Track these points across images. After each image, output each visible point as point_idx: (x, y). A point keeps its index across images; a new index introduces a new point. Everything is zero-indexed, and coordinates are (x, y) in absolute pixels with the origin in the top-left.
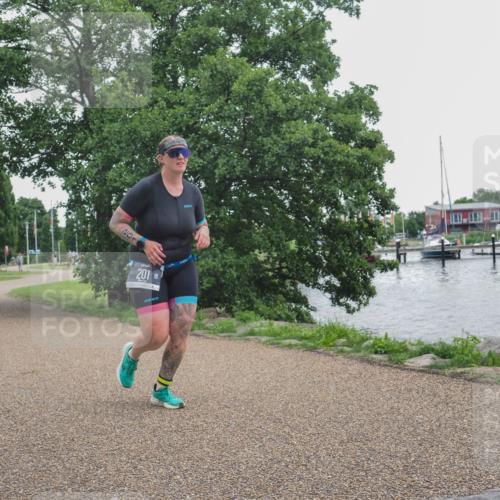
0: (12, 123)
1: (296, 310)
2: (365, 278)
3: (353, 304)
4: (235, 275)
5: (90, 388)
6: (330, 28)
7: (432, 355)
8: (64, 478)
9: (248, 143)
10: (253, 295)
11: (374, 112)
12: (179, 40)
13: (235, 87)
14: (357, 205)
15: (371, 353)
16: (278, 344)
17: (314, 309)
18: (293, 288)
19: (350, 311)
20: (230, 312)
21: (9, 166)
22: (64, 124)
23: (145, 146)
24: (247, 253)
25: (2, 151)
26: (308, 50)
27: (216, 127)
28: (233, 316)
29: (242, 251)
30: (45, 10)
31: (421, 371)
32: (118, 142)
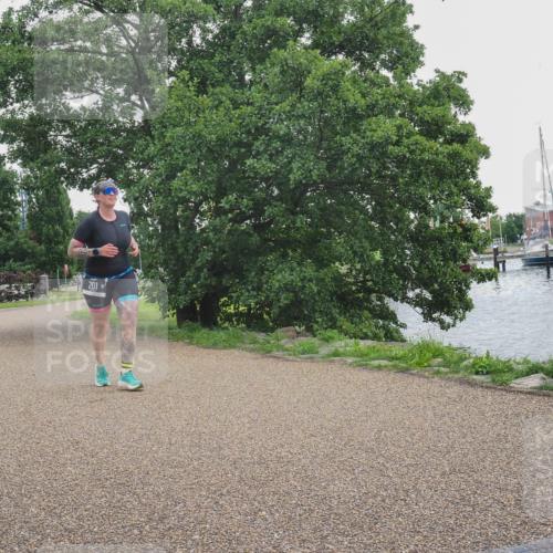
0: (68, 132)
1: (383, 327)
2: (460, 290)
3: (448, 319)
4: (315, 289)
5: (163, 416)
6: (411, 12)
7: (542, 375)
8: (140, 515)
9: (325, 144)
10: (335, 312)
11: (464, 102)
12: (244, 33)
13: (308, 82)
14: (448, 208)
15: (471, 373)
16: (366, 365)
17: (404, 326)
18: (379, 303)
19: (444, 326)
20: (310, 330)
21: (66, 178)
22: (124, 131)
23: (210, 150)
24: (327, 265)
25: (59, 163)
26: (387, 38)
27: (288, 126)
28: (315, 336)
29: (321, 263)
30: (99, 8)
31: (529, 393)
32: (182, 148)
